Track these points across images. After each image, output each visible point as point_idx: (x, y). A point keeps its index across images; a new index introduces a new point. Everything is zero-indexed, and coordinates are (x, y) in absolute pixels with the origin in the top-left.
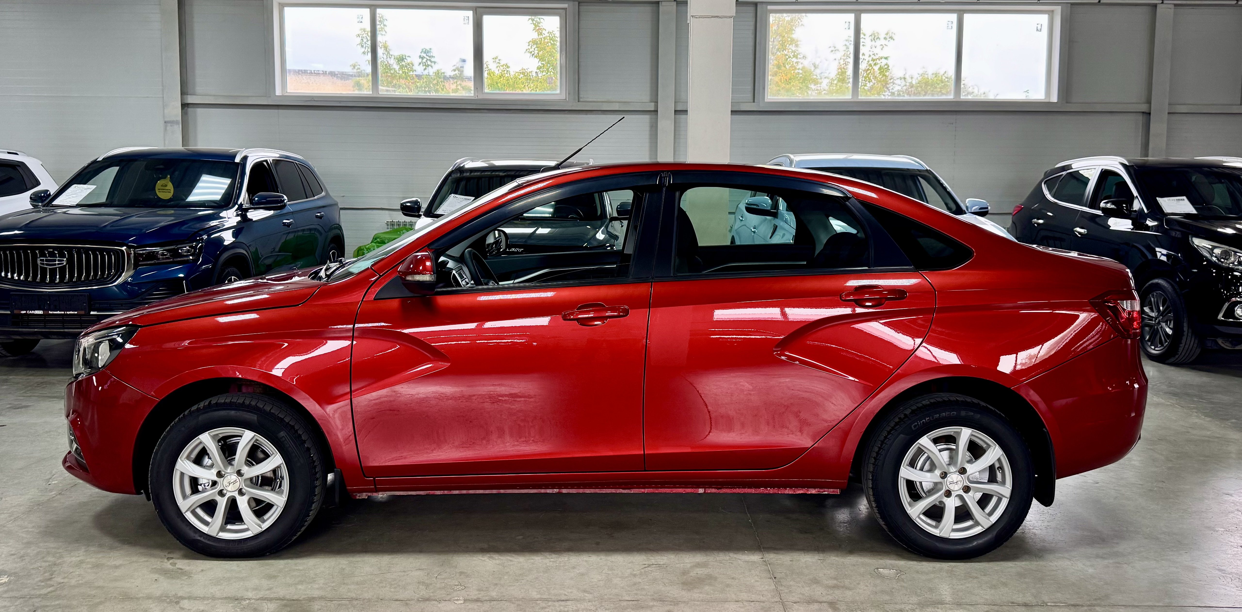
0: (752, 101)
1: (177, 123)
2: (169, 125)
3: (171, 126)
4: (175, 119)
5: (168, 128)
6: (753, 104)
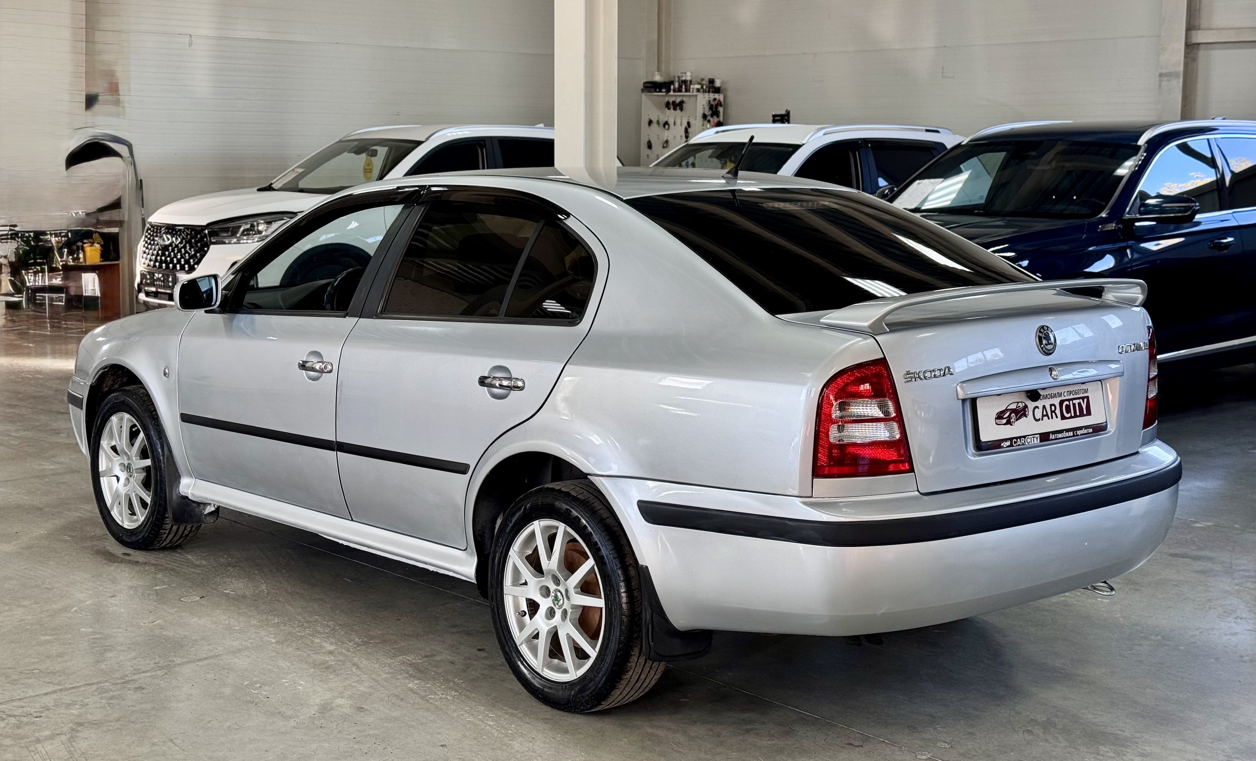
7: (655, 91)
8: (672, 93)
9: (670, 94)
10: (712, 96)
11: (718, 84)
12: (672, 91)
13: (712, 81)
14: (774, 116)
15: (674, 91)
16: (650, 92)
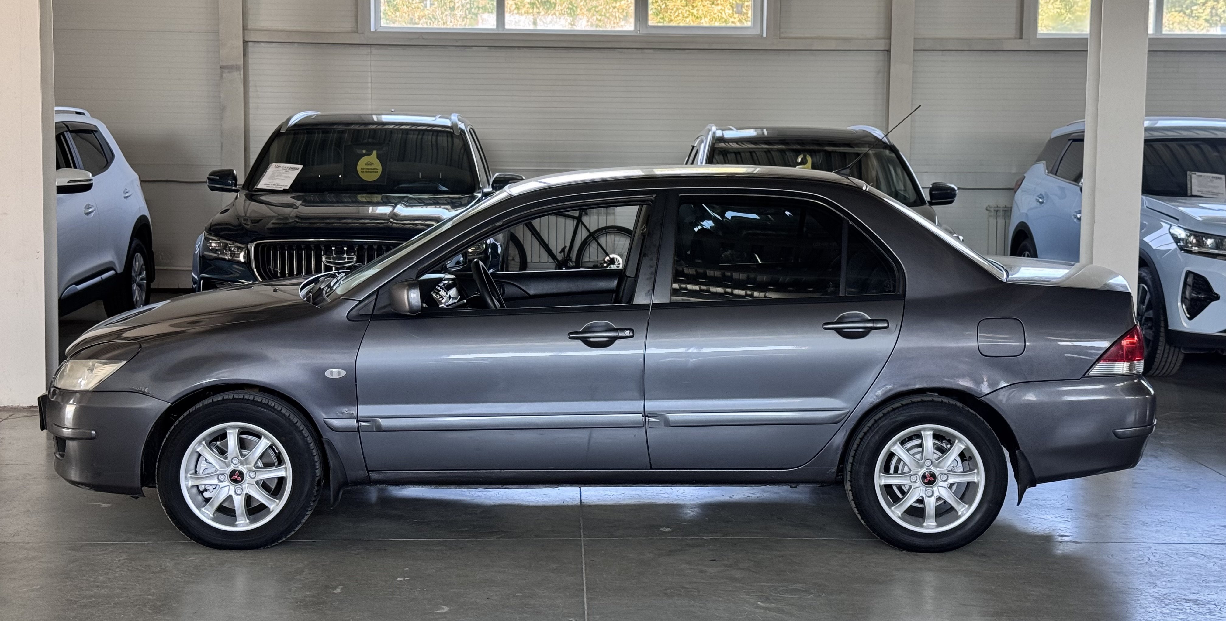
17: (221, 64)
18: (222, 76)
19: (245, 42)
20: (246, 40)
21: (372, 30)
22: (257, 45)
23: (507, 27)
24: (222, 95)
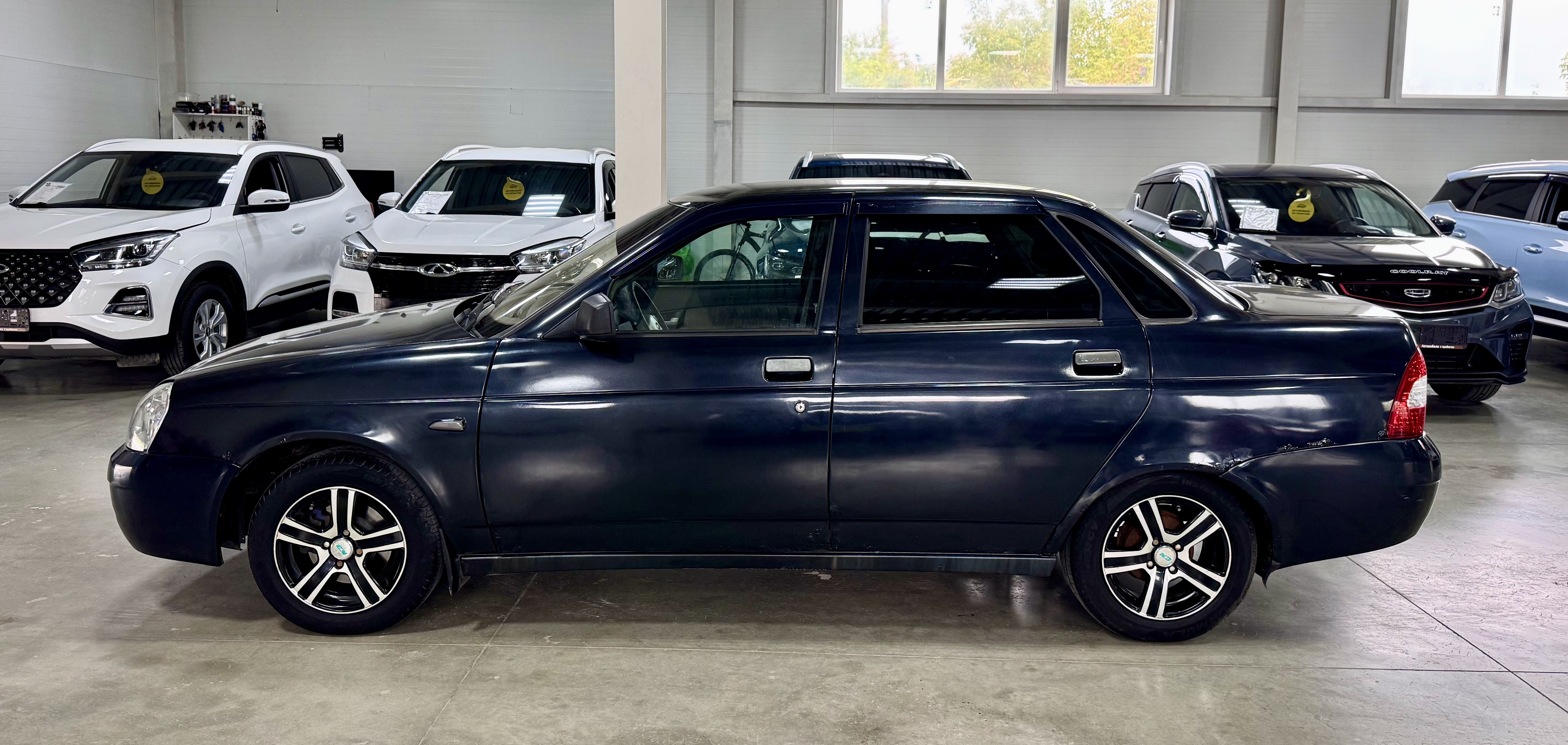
0: (1383, 96)
1: (727, 123)
2: (719, 125)
3: (721, 126)
4: (726, 119)
5: (717, 129)
6: (1387, 100)
7: (191, 111)
8: (213, 114)
9: (210, 114)
10: (258, 118)
11: (260, 108)
12: (213, 112)
13: (255, 105)
14: (324, 139)
15: (216, 112)
16: (185, 111)
17: (716, 119)
18: (715, 130)
19: (734, 102)
20: (735, 100)
21: (836, 91)
22: (742, 104)
23: (945, 89)
24: (715, 145)
